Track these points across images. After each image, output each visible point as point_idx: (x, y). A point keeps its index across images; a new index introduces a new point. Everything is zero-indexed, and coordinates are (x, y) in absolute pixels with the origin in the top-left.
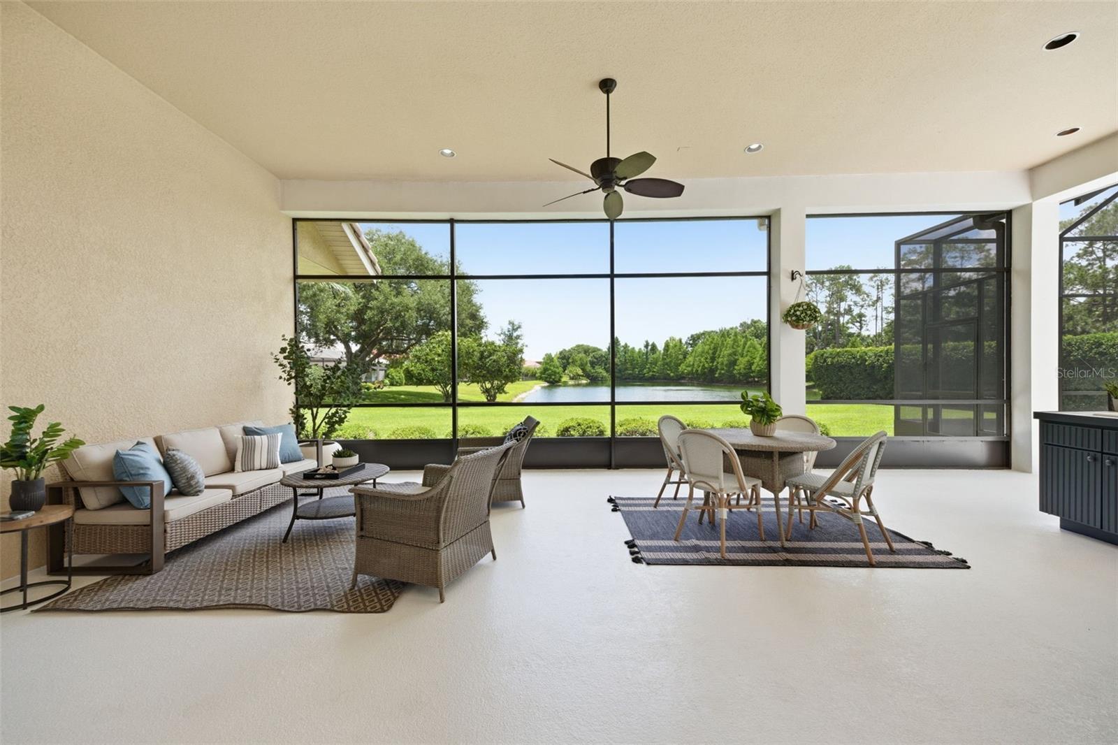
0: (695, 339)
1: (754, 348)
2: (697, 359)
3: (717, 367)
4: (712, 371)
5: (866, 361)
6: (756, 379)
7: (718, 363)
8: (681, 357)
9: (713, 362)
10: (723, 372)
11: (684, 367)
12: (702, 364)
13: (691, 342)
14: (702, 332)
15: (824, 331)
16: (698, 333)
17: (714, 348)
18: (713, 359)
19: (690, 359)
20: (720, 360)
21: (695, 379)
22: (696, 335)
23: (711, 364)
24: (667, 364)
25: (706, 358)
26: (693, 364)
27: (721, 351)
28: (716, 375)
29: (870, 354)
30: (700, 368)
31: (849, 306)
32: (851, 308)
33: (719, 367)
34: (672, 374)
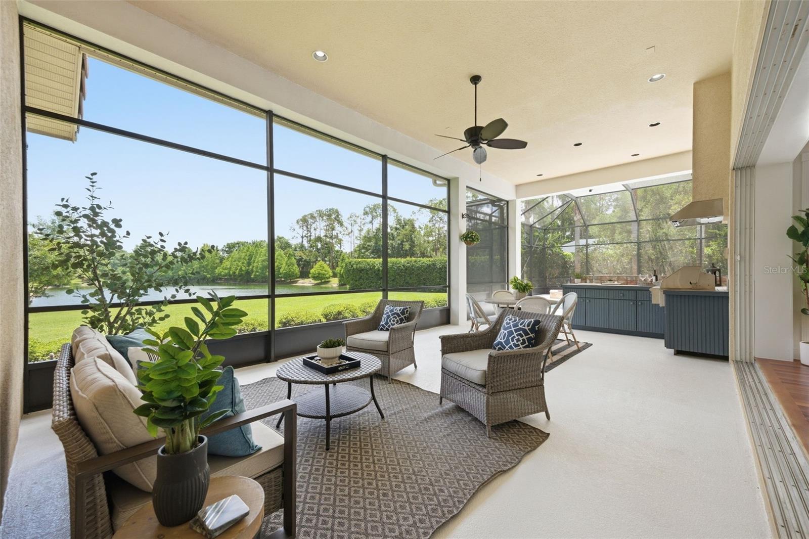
0: (230, 248)
1: (282, 257)
2: (235, 263)
3: (252, 270)
4: (248, 273)
5: (375, 267)
6: (283, 279)
7: (253, 267)
8: (218, 261)
9: (249, 266)
10: (257, 273)
11: (221, 270)
12: (239, 268)
13: (227, 249)
14: (236, 242)
15: (323, 247)
16: (233, 242)
17: (250, 255)
18: (249, 264)
19: (227, 264)
20: (255, 264)
21: (231, 279)
22: (232, 244)
23: (247, 268)
24: (203, 267)
25: (243, 263)
26: (230, 268)
27: (256, 257)
28: (252, 277)
29: (377, 263)
30: (238, 270)
31: (337, 233)
32: (337, 235)
33: (254, 269)
34: (209, 276)
